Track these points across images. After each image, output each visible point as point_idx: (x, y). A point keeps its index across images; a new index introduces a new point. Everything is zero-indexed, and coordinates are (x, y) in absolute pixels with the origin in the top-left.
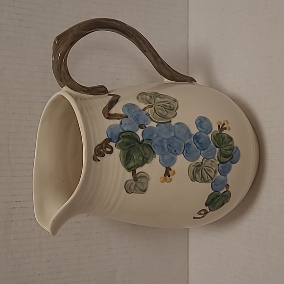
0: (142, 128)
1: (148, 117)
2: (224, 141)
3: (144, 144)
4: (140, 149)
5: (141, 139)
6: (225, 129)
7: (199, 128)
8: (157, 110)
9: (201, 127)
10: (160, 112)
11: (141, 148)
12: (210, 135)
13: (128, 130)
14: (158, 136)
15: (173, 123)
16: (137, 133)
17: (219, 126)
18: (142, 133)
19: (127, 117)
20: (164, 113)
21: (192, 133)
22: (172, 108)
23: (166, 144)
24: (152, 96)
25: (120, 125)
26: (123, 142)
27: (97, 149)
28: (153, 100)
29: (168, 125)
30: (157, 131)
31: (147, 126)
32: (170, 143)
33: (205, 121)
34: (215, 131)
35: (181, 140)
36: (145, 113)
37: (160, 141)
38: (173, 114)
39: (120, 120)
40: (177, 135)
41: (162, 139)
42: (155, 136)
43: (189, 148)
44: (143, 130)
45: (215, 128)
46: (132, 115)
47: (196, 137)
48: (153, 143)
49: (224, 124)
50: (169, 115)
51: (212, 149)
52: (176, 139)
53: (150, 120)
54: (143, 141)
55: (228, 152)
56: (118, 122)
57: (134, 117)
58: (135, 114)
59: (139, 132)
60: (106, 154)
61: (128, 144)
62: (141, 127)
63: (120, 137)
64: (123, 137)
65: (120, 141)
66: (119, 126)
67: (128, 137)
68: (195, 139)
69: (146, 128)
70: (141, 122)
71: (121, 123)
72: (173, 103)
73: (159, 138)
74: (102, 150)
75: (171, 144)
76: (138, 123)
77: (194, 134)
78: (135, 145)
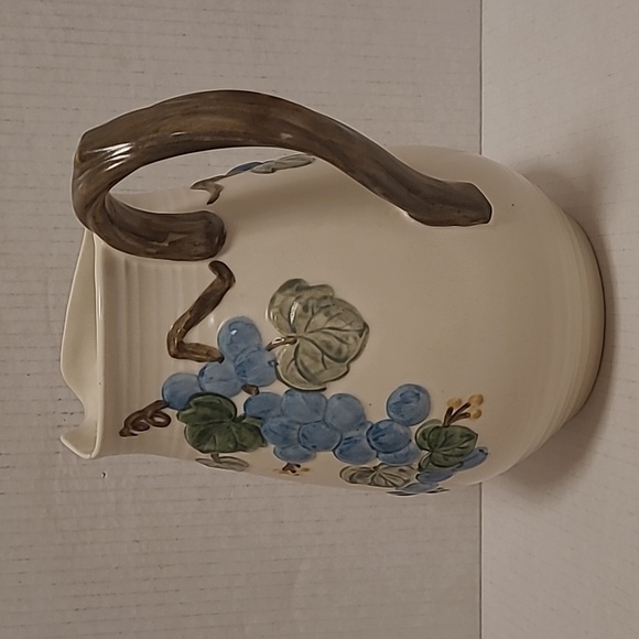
0: (250, 393)
1: (273, 369)
2: (448, 441)
3: (245, 424)
4: (231, 431)
5: (241, 412)
6: (466, 415)
7: (391, 414)
8: (301, 356)
9: (398, 412)
10: (306, 364)
11: (234, 430)
12: (414, 429)
13: (214, 391)
14: (283, 414)
15: (329, 394)
16: (234, 399)
17: (450, 410)
18: (246, 402)
19: (221, 360)
20: (316, 368)
21: (368, 419)
22: (343, 356)
23: (295, 432)
24: (311, 303)
25: (198, 377)
26: (194, 413)
27: (131, 420)
28: (307, 321)
29: (313, 397)
30: (283, 406)
31: (262, 390)
32: (306, 433)
33: (415, 399)
34: (433, 421)
35: (336, 430)
36: (268, 357)
37: (282, 425)
38: (339, 372)
39: (203, 364)
40: (329, 420)
41: (291, 421)
42: (273, 413)
43: (349, 448)
44: (249, 396)
45: (438, 414)
46: (237, 356)
47: (375, 430)
48: (266, 425)
49: (467, 406)
50: (327, 375)
51: (407, 454)
52: (324, 427)
53: (275, 376)
54: (244, 417)
55: (451, 459)
56: (196, 367)
57: (237, 363)
58: (243, 357)
59: (240, 399)
60: (152, 427)
61: (206, 418)
62: (247, 388)
63: (191, 403)
64: (197, 404)
65: (187, 412)
66: (195, 379)
67: (210, 405)
68: (371, 432)
69: (258, 393)
70: (250, 380)
71: (202, 373)
72: (351, 340)
73: (284, 420)
74: (143, 421)
75: (307, 435)
76: (242, 381)
77: (375, 422)
78: (221, 422)
